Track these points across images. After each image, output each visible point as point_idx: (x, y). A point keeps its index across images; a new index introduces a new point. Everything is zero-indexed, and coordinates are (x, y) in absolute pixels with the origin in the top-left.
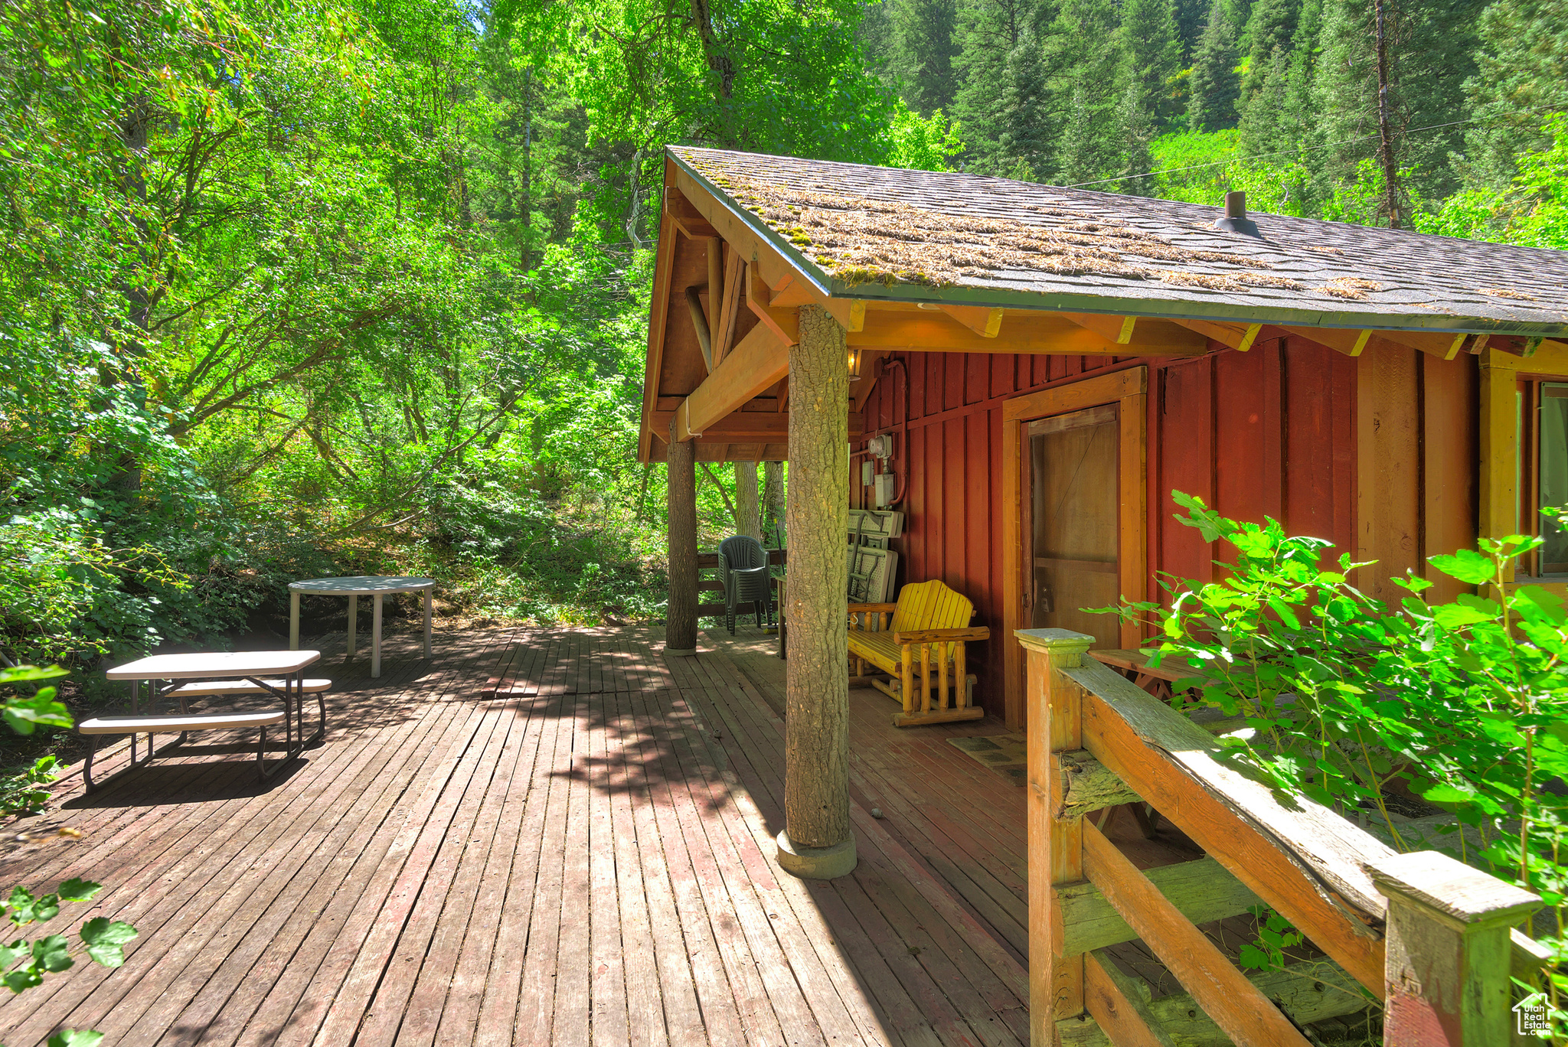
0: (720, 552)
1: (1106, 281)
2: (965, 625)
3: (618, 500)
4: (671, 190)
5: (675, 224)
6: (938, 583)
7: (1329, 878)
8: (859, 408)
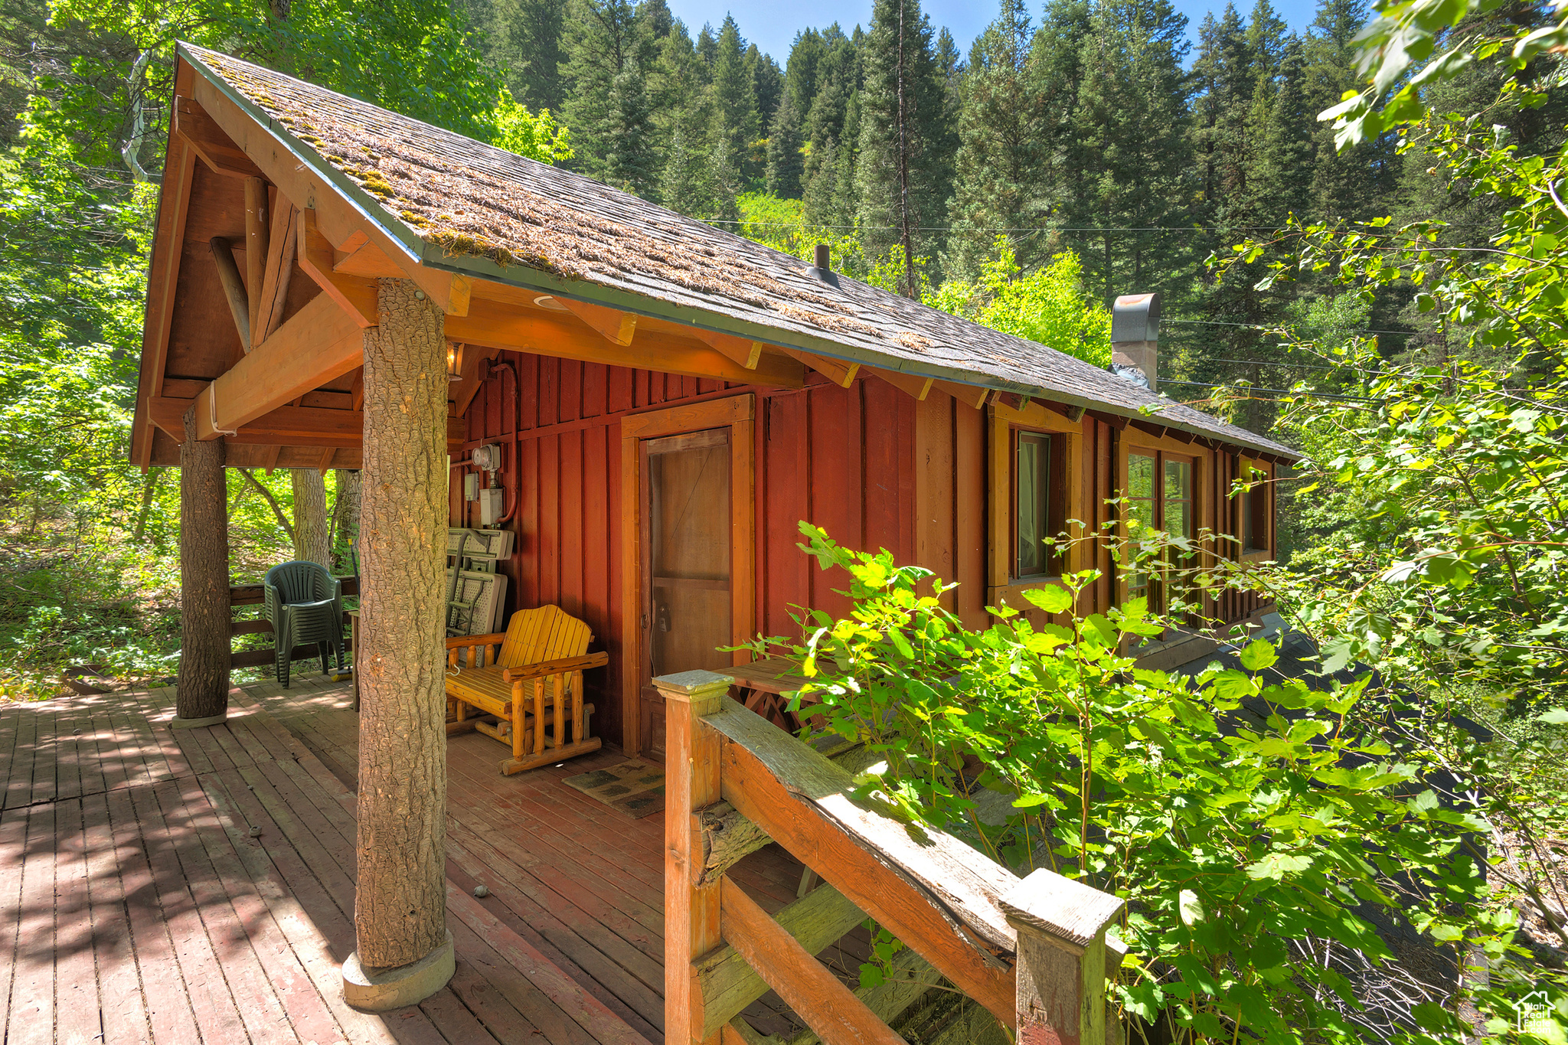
0: (267, 584)
1: (733, 303)
2: (583, 652)
3: (98, 515)
4: (184, 102)
5: (191, 149)
6: (553, 607)
7: (966, 917)
8: (460, 414)
